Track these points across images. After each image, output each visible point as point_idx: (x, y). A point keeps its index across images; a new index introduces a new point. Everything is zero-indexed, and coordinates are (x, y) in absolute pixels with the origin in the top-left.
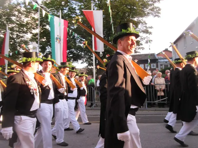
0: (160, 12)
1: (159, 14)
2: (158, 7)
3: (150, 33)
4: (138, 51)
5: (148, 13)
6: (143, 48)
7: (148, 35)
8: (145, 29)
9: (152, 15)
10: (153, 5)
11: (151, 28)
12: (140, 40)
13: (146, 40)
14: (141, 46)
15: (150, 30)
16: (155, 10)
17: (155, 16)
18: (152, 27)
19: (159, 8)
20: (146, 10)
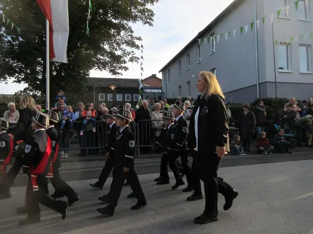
0: (152, 18)
1: (152, 22)
2: (150, 11)
3: (137, 47)
4: (119, 71)
5: (136, 16)
6: (126, 69)
7: (134, 49)
8: (130, 39)
9: (141, 20)
10: (145, 6)
11: (139, 39)
12: (122, 55)
13: (130, 56)
14: (123, 65)
15: (137, 42)
16: (146, 14)
17: (146, 23)
18: (140, 37)
19: (152, 12)
20: (133, 10)
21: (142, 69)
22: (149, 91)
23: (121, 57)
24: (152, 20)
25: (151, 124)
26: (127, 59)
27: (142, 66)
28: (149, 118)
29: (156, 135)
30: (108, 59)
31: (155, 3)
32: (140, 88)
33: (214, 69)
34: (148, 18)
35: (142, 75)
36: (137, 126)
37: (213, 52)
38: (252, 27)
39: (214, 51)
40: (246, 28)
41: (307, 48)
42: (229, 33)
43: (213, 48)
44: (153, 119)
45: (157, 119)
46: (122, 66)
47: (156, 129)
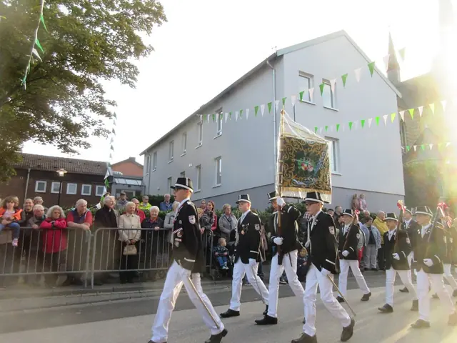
0: (136, 76)
1: (134, 82)
2: (133, 66)
3: (109, 115)
4: (74, 148)
5: (111, 71)
6: (87, 145)
7: (103, 117)
8: (99, 102)
9: (119, 77)
10: (126, 58)
11: (112, 103)
12: (82, 125)
13: (96, 127)
14: (83, 139)
15: (109, 108)
16: (127, 70)
17: (125, 82)
19: (136, 69)
20: (108, 62)
21: (112, 148)
22: (122, 181)
23: (81, 127)
24: (135, 79)
25: (118, 235)
26: (90, 130)
27: (112, 144)
28: (115, 225)
29: (124, 254)
30: (58, 128)
31: (141, 57)
32: (106, 177)
33: (220, 157)
34: (129, 75)
35: (111, 157)
36: (93, 238)
37: (219, 134)
38: (270, 108)
39: (221, 133)
40: (263, 108)
41: (334, 143)
42: (241, 112)
43: (219, 129)
44: (120, 226)
45: (127, 227)
46: (80, 141)
47: (125, 244)
